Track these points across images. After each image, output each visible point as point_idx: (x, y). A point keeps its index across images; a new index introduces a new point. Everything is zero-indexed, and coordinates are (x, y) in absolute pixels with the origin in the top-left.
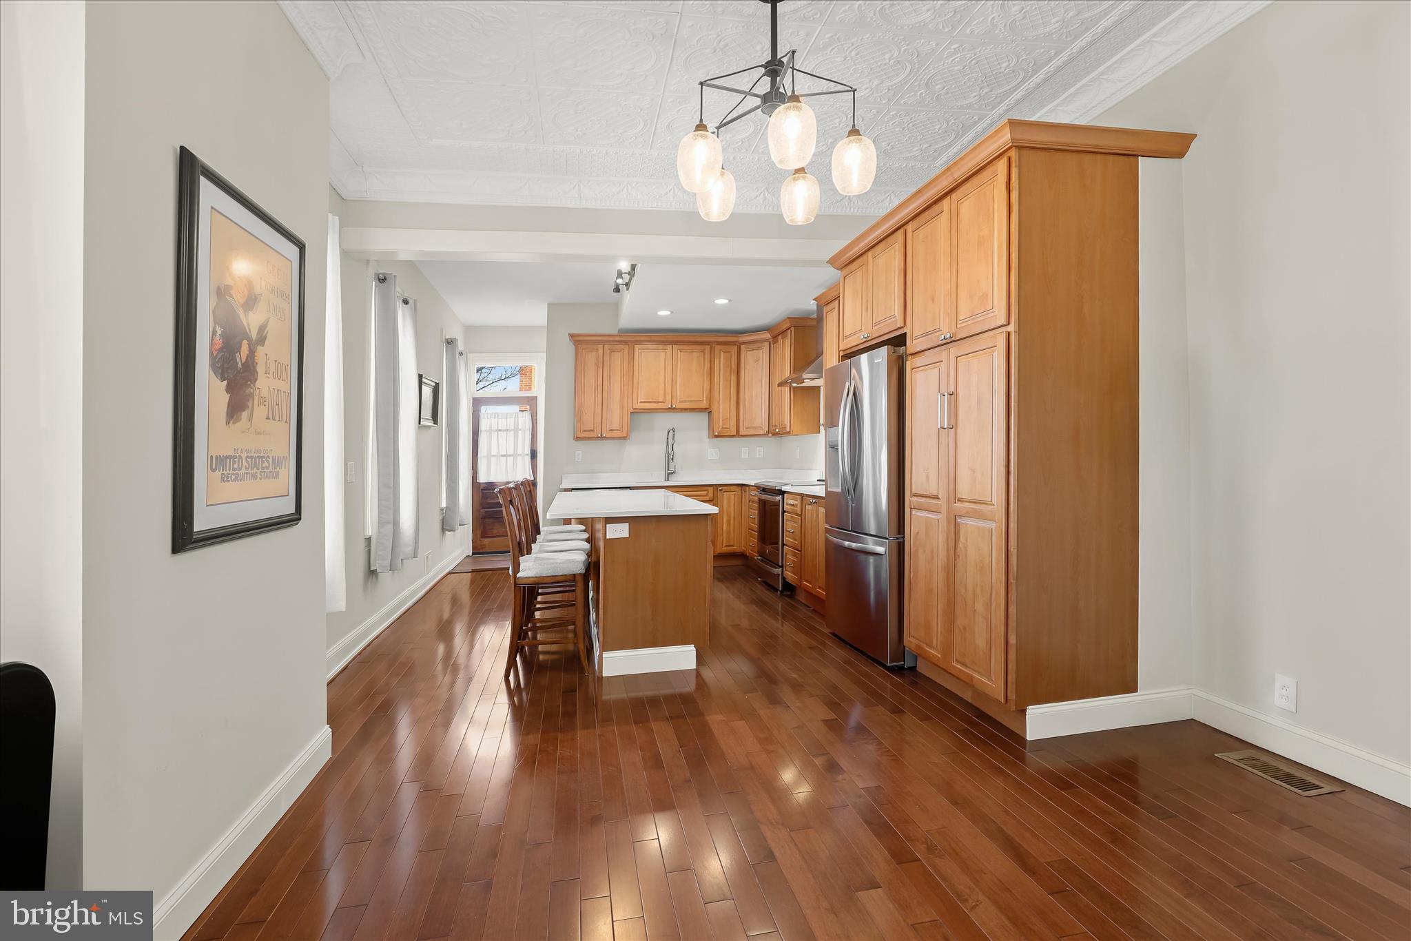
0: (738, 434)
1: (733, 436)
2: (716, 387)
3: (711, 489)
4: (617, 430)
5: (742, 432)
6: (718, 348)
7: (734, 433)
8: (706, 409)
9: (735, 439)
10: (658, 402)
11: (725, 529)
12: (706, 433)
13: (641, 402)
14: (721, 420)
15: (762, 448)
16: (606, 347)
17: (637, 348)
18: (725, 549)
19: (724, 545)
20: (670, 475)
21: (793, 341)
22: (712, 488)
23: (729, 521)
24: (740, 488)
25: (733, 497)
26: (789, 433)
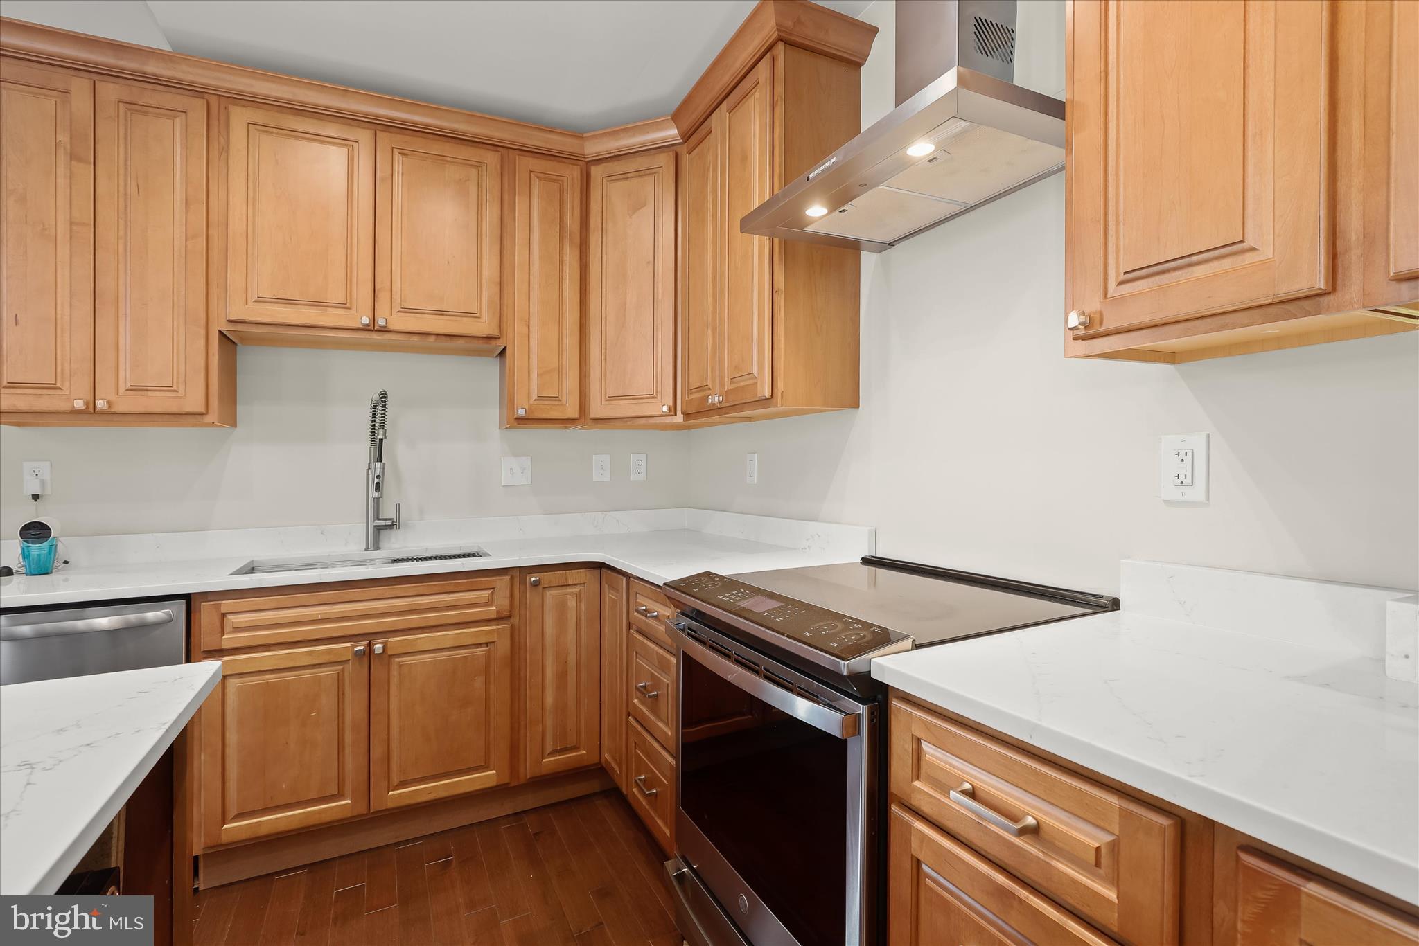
0: (583, 418)
1: (566, 422)
2: (520, 277)
3: (502, 583)
4: (161, 389)
5: (596, 410)
6: (525, 164)
7: (573, 412)
8: (489, 338)
9: (573, 432)
10: (327, 305)
11: (549, 699)
12: (493, 414)
13: (260, 300)
14: (534, 376)
15: (643, 458)
16: (110, 91)
17: (240, 117)
18: (550, 762)
19: (549, 749)
20: (382, 532)
21: (780, 89)
22: (507, 578)
23: (562, 676)
24: (597, 572)
25: (572, 603)
26: (765, 402)
